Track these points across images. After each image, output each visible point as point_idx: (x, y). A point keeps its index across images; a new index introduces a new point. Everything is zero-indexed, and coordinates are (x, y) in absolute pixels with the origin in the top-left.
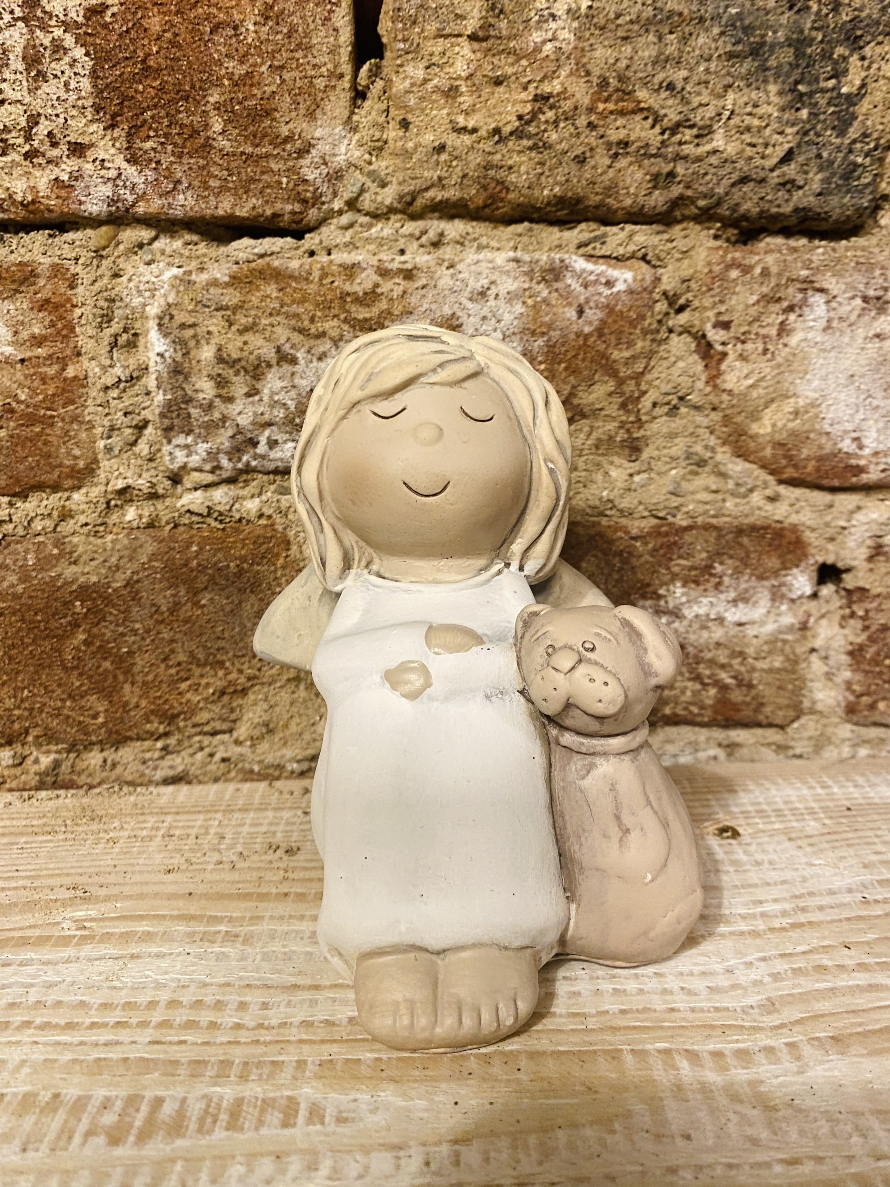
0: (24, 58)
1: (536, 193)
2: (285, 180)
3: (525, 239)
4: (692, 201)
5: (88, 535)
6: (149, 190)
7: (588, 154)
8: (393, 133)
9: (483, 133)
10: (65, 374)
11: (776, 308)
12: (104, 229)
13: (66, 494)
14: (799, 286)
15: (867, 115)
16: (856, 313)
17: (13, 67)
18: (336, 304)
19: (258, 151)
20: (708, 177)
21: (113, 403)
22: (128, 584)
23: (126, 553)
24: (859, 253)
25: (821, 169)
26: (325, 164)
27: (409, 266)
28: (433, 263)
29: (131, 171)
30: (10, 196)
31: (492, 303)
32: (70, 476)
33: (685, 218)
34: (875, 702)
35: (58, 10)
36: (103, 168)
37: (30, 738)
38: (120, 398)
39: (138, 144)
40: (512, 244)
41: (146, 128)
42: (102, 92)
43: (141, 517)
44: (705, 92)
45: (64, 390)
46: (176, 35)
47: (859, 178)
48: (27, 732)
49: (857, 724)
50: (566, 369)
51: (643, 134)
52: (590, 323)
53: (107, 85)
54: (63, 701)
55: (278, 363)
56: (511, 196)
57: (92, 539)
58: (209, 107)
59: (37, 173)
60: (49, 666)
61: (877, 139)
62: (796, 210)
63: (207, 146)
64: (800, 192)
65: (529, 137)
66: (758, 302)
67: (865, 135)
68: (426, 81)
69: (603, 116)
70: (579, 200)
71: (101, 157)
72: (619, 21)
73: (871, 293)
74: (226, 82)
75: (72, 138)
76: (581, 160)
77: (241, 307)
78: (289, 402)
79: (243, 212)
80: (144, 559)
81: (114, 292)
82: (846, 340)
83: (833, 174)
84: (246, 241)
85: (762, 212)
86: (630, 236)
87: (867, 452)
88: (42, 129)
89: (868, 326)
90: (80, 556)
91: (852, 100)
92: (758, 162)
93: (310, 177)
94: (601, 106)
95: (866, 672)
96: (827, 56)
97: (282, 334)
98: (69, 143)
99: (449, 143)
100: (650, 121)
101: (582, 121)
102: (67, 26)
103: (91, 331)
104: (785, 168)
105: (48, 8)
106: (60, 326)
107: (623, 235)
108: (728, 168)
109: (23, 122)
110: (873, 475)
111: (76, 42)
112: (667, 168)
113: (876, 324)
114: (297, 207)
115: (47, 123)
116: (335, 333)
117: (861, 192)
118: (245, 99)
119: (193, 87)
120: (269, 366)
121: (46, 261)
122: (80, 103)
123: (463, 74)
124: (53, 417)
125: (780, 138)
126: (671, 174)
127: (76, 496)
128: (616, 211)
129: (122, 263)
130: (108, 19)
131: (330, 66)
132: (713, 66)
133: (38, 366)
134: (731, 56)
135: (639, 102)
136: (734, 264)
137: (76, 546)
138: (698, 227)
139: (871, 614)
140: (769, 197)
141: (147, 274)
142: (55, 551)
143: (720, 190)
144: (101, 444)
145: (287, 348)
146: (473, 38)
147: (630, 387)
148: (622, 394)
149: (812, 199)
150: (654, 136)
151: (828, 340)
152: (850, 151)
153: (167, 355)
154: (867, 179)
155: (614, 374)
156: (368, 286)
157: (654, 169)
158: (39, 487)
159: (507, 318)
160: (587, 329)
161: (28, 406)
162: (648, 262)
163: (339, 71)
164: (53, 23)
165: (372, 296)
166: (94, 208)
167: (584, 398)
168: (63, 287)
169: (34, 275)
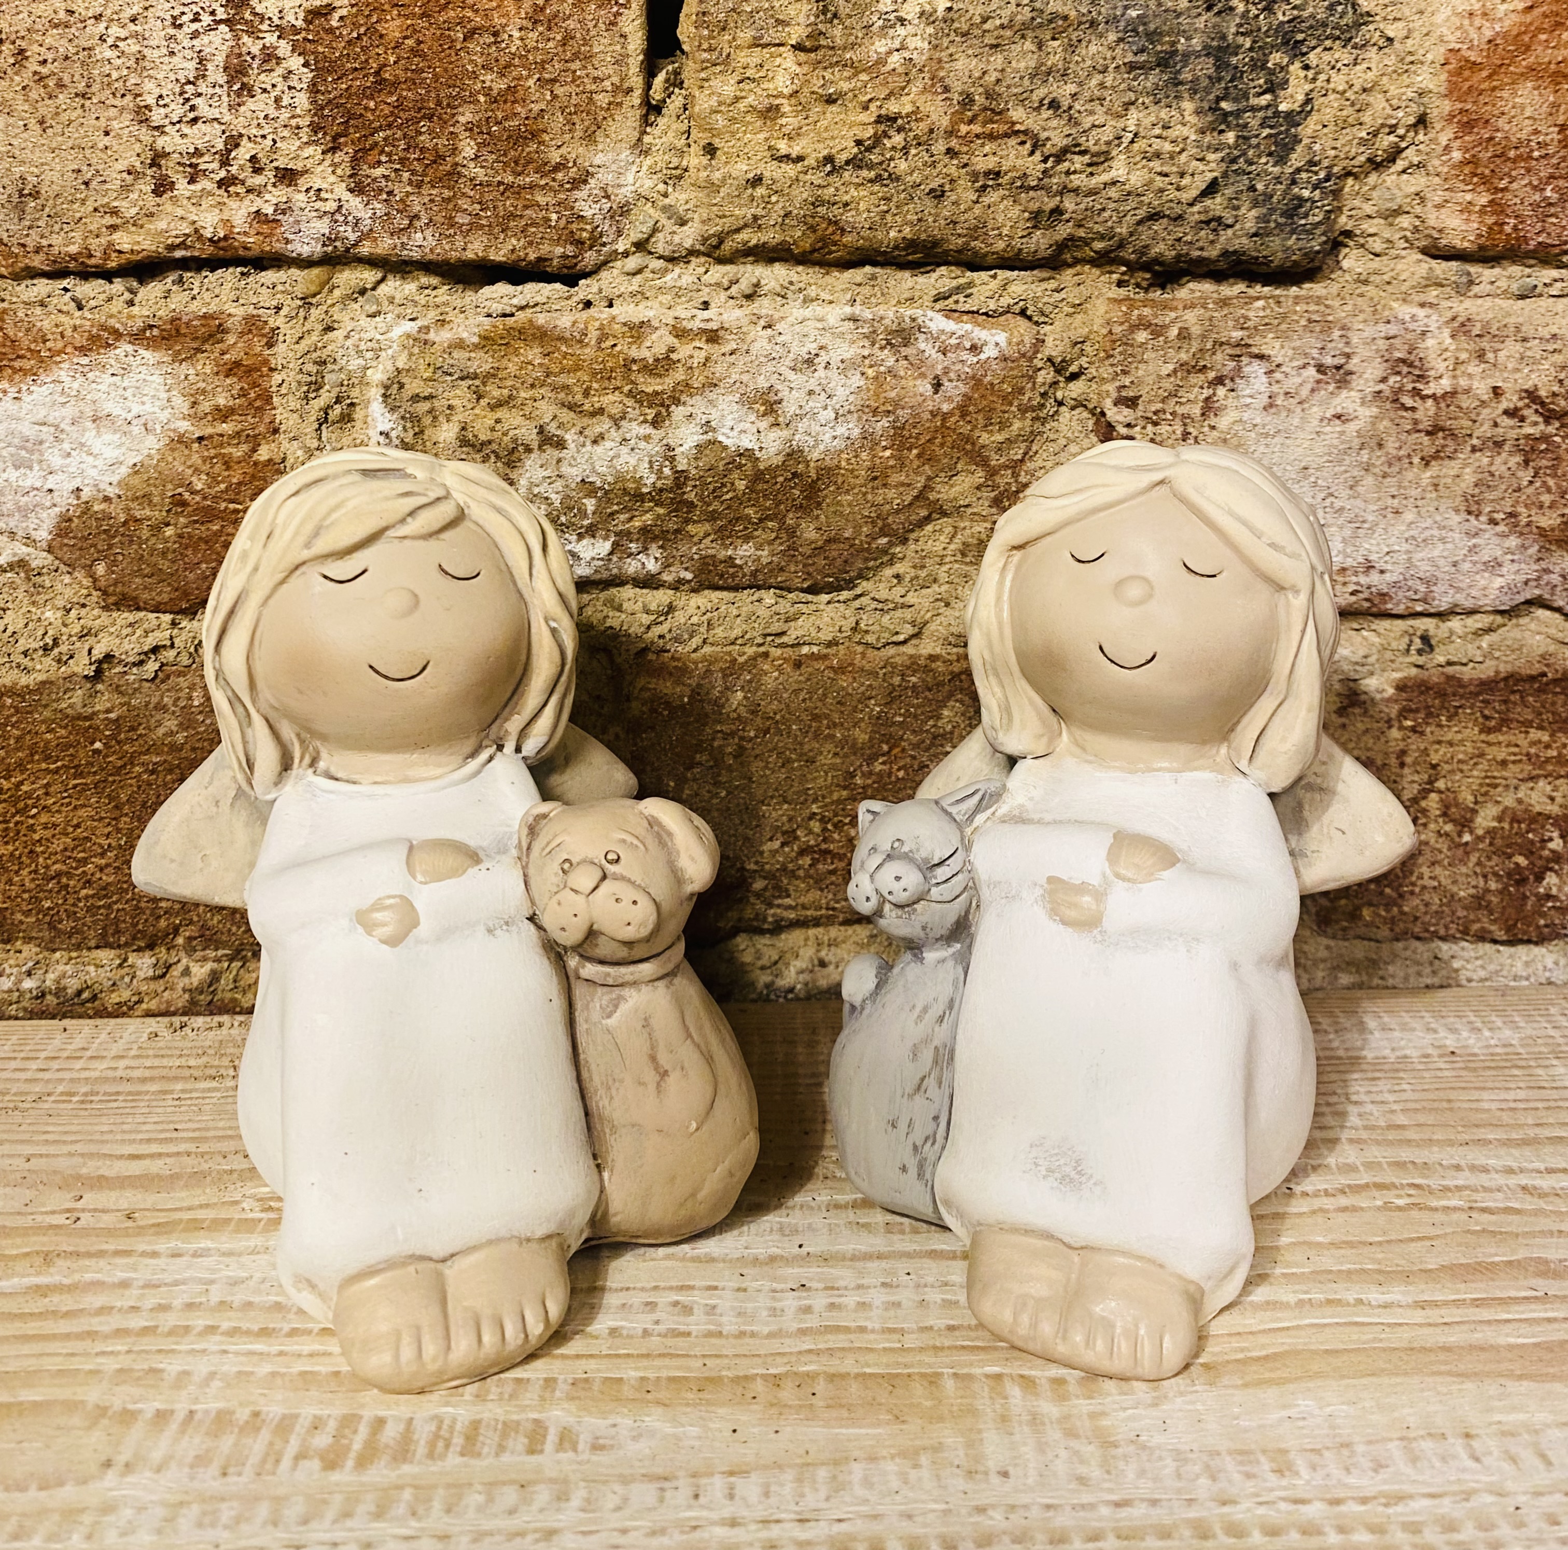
0: (225, 69)
1: (880, 235)
2: (554, 217)
3: (866, 290)
4: (1086, 242)
6: (378, 227)
7: (947, 187)
8: (695, 159)
9: (810, 161)
10: (255, 457)
11: (1198, 379)
12: (316, 271)
14: (1230, 351)
15: (1314, 138)
16: (1309, 386)
17: (210, 79)
18: (618, 373)
19: (520, 180)
20: (1106, 214)
24: (1312, 307)
25: (1255, 204)
26: (608, 197)
27: (714, 326)
28: (745, 321)
29: (354, 203)
30: (196, 231)
31: (821, 373)
33: (1077, 262)
34: (1358, 908)
35: (273, 13)
36: (319, 198)
37: (180, 940)
39: (365, 170)
40: (848, 296)
41: (376, 152)
42: (322, 108)
44: (1100, 110)
45: (255, 478)
46: (419, 42)
47: (1306, 216)
48: (176, 932)
49: (1333, 937)
50: (919, 456)
51: (1019, 162)
52: (950, 399)
53: (329, 101)
55: (540, 447)
56: (847, 239)
58: (458, 129)
59: (233, 203)
61: (1330, 167)
62: (1225, 254)
63: (454, 174)
64: (1230, 232)
65: (870, 167)
66: (1175, 371)
67: (1312, 163)
68: (737, 99)
69: (967, 140)
70: (936, 244)
71: (316, 187)
72: (986, 26)
73: (1328, 361)
74: (482, 99)
75: (281, 163)
76: (938, 195)
77: (494, 376)
78: (553, 496)
79: (498, 255)
81: (326, 352)
82: (1296, 421)
83: (1272, 210)
84: (502, 288)
85: (1178, 257)
86: (1004, 287)
88: (243, 153)
89: (1325, 404)
91: (1293, 119)
92: (1173, 194)
93: (588, 213)
94: (964, 129)
96: (1259, 65)
97: (546, 410)
98: (277, 168)
99: (767, 174)
100: (1028, 146)
101: (940, 147)
102: (282, 31)
103: (294, 404)
104: (1208, 202)
105: (259, 9)
106: (253, 395)
107: (994, 285)
108: (1132, 203)
109: (220, 145)
111: (293, 51)
112: (1051, 204)
113: (1336, 401)
114: (570, 250)
115: (251, 145)
116: (615, 410)
117: (1308, 232)
118: (506, 118)
119: (439, 103)
120: (529, 450)
121: (239, 312)
122: (293, 122)
123: (786, 91)
125: (1201, 166)
126: (1057, 211)
128: (986, 254)
129: (337, 315)
130: (334, 23)
131: (616, 79)
132: (1109, 80)
133: (221, 445)
134: (1132, 67)
135: (1014, 123)
136: (1144, 324)
138: (1096, 272)
140: (1189, 238)
141: (371, 329)
143: (1123, 230)
145: (552, 429)
146: (799, 47)
147: (1005, 479)
148: (994, 487)
149: (1245, 241)
150: (1033, 165)
151: (1271, 422)
152: (1294, 182)
153: (393, 434)
154: (1317, 216)
155: (984, 462)
156: (660, 350)
157: (1034, 206)
159: (841, 393)
160: (945, 407)
162: (1030, 318)
163: (626, 85)
164: (265, 27)
165: (665, 364)
166: (304, 247)
167: (944, 492)
168: (258, 345)
169: (222, 330)
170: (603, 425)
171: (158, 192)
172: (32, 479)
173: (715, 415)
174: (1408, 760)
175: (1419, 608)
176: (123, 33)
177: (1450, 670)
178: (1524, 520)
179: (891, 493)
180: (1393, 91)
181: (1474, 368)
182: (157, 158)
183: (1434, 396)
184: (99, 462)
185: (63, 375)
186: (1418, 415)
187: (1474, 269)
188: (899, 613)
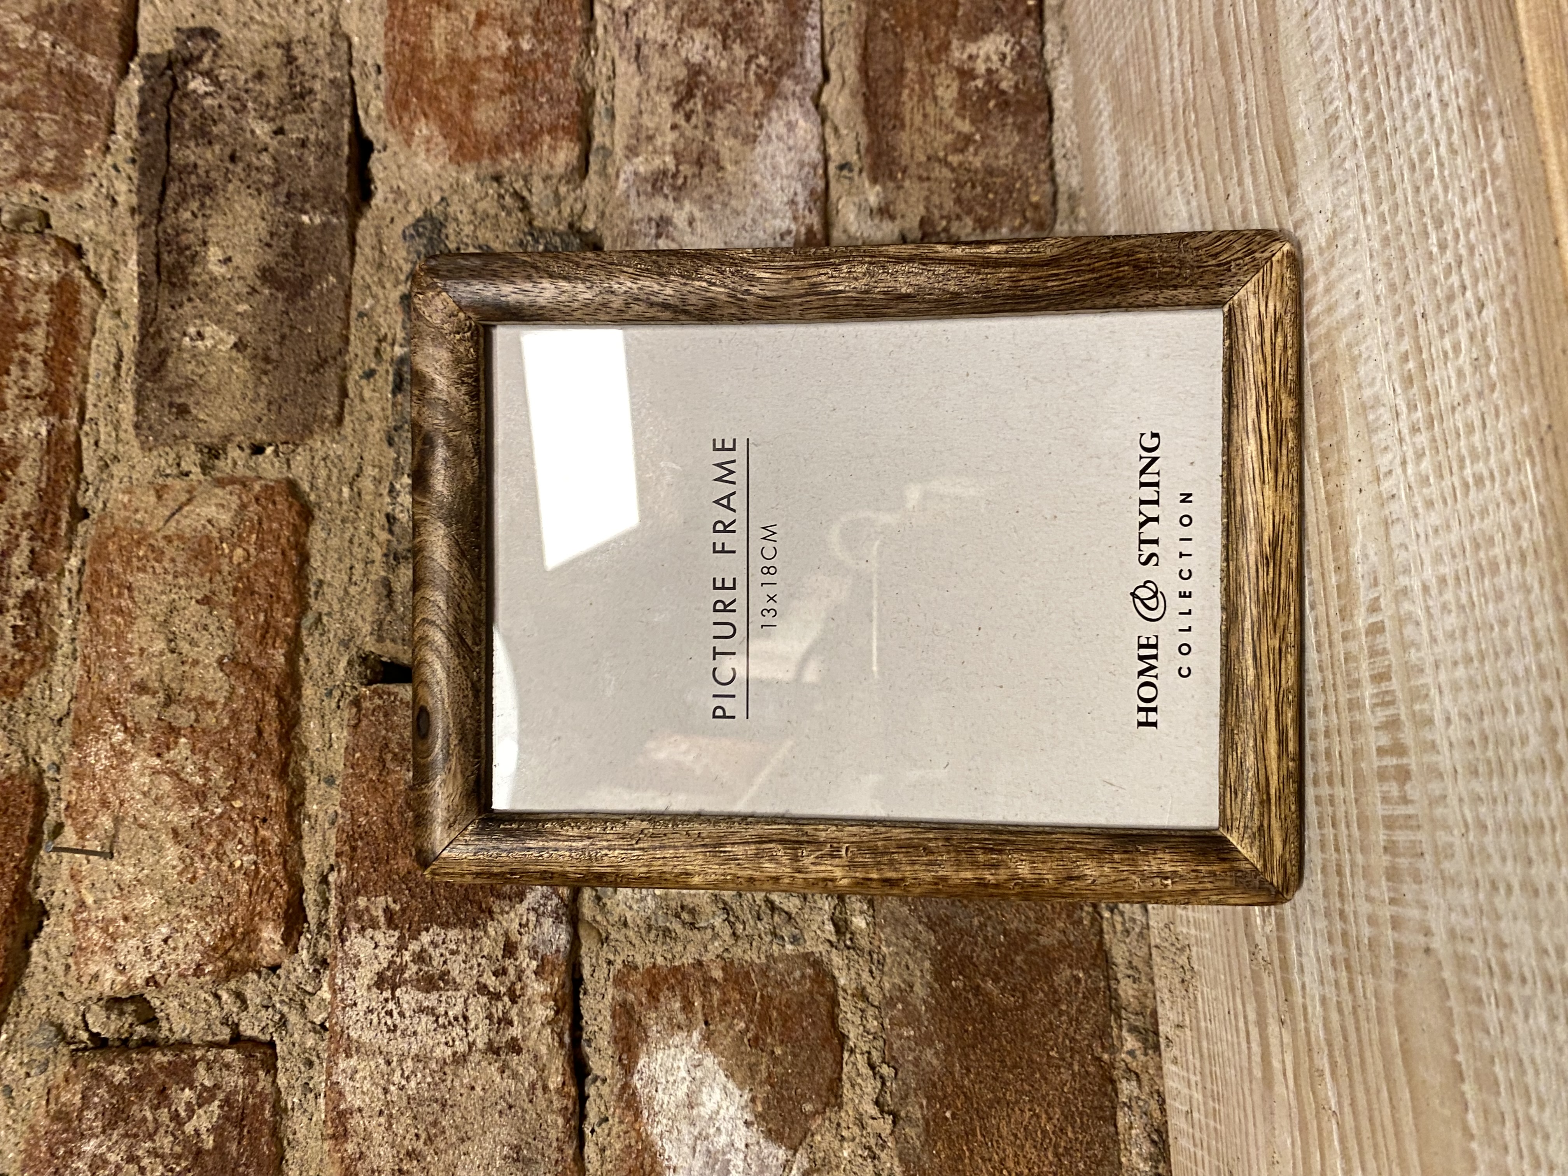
0: (428, 992)
5: (882, 971)
10: (720, 980)
12: (582, 932)
13: (841, 992)
15: (505, 243)
17: (435, 1004)
21: (749, 930)
22: (931, 927)
23: (899, 929)
29: (531, 899)
30: (549, 1023)
32: (822, 984)
34: (1031, 204)
35: (388, 955)
36: (527, 925)
37: (1106, 1057)
38: (744, 923)
42: (460, 919)
43: (862, 912)
45: (736, 982)
48: (1098, 1059)
49: (1054, 221)
53: (455, 913)
54: (1061, 1013)
57: (886, 969)
59: (529, 992)
60: (1023, 1024)
61: (525, 234)
67: (521, 244)
71: (517, 927)
73: (653, 231)
75: (500, 954)
80: (905, 910)
81: (641, 924)
87: (793, 227)
88: (491, 981)
89: (682, 233)
90: (904, 981)
95: (1002, 214)
98: (503, 957)
102: (402, 947)
103: (679, 948)
105: (385, 965)
106: (673, 981)
109: (484, 999)
110: (815, 220)
111: (417, 939)
113: (680, 225)
115: (485, 975)
117: (567, 245)
121: (610, 993)
122: (469, 941)
124: (762, 996)
127: (842, 982)
129: (615, 917)
130: (398, 908)
133: (712, 1007)
137: (894, 984)
139: (945, 213)
142: (900, 1006)
144: (789, 947)
154: (557, 241)
158: (833, 1018)
161: (752, 1021)
164: (398, 960)
166: (562, 938)
168: (636, 977)
169: (624, 1004)
171: (519, 1052)
172: (737, 1160)
174: (925, 175)
175: (820, 171)
176: (398, 1073)
177: (863, 151)
178: (759, 108)
180: (475, 196)
181: (659, 142)
182: (492, 1049)
183: (677, 166)
184: (725, 1104)
185: (657, 1131)
186: (689, 173)
187: (595, 145)
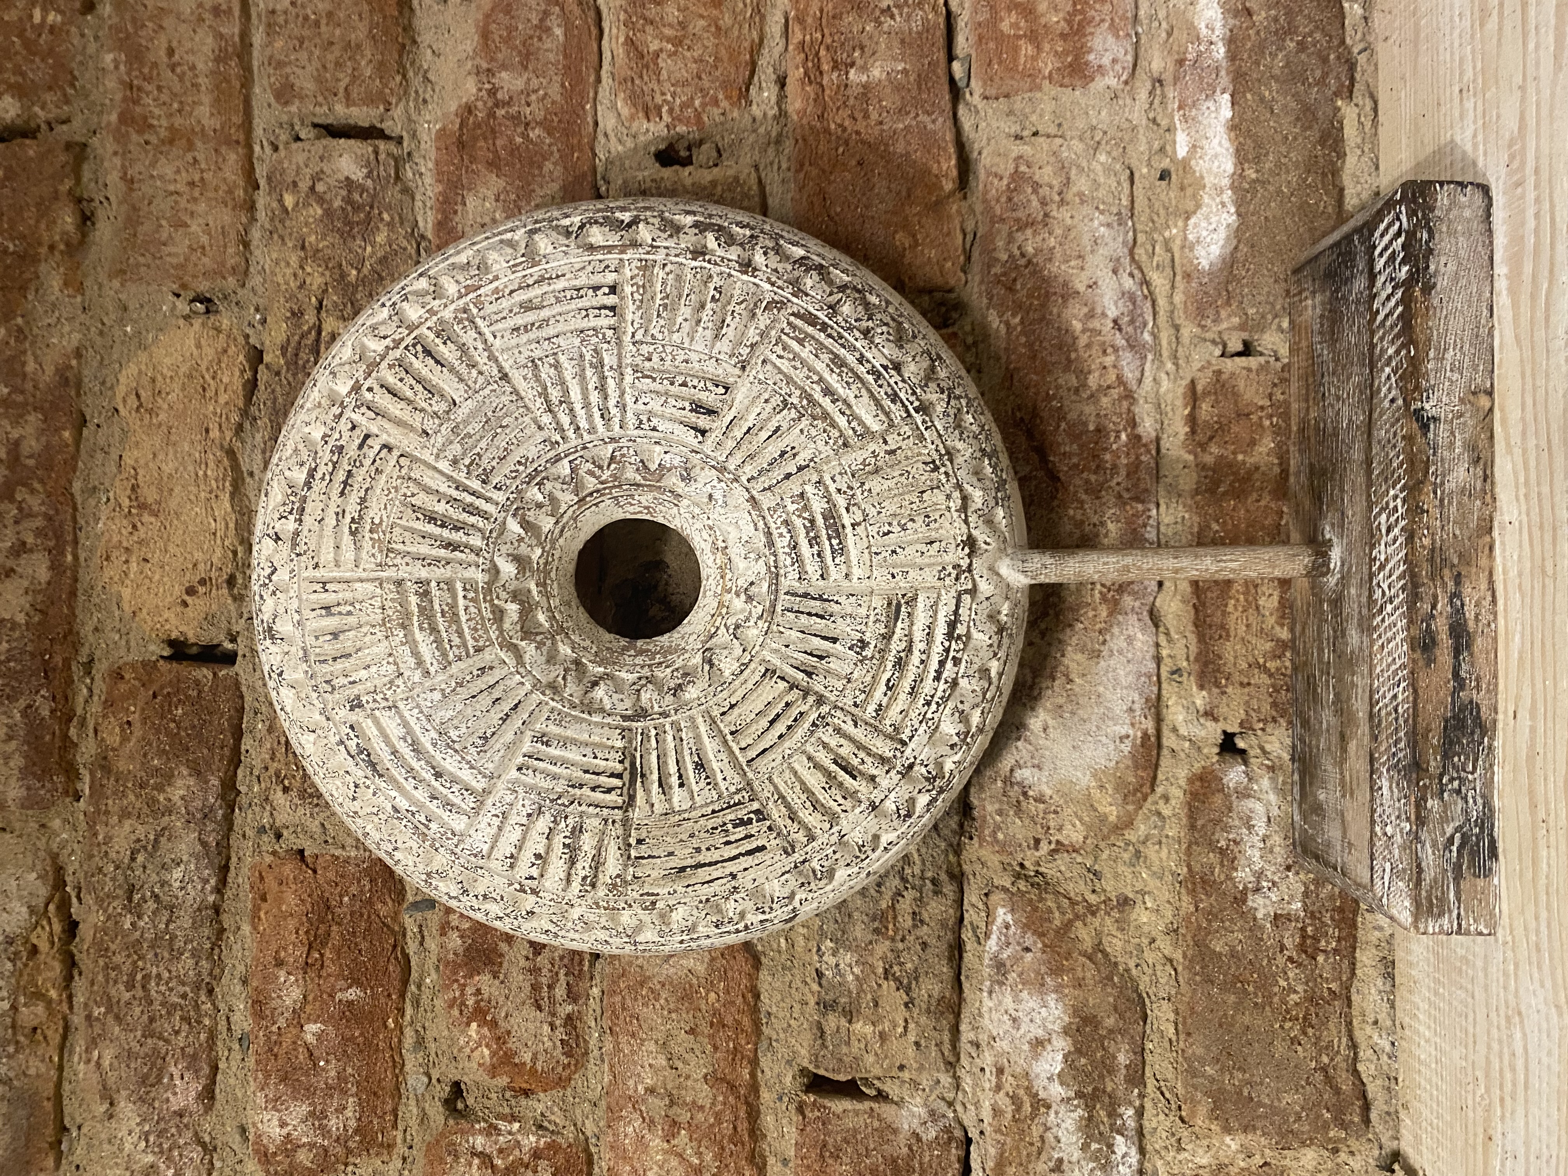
1: (945, 976)
2: (936, 1152)
3: (974, 982)
4: (949, 863)
7: (921, 941)
8: (906, 1075)
9: (907, 1015)
11: (1024, 804)
14: (1009, 788)
16: (1027, 745)
18: (1021, 1126)
19: (917, 1170)
20: (935, 854)
26: (925, 1122)
27: (994, 1069)
28: (991, 1051)
31: (1020, 1014)
33: (960, 866)
40: (977, 992)
50: (1067, 960)
51: (908, 902)
52: (1035, 943)
56: (947, 995)
65: (910, 983)
66: (1020, 818)
68: (876, 1054)
69: (897, 931)
70: (951, 946)
76: (924, 945)
78: (1090, 1167)
82: (1048, 753)
86: (973, 906)
93: (934, 1134)
94: (891, 933)
97: (1041, 1167)
99: (914, 1039)
100: (900, 898)
101: (900, 946)
107: (971, 911)
112: (929, 884)
114: (954, 1145)
116: (1041, 1129)
123: (872, 1028)
128: (955, 917)
131: (866, 1116)
135: (888, 906)
136: (994, 834)
138: (964, 853)
143: (943, 845)
145: (1051, 1164)
146: (850, 1022)
147: (1080, 909)
148: (1085, 915)
150: (910, 895)
151: (1048, 766)
155: (1070, 922)
156: (1008, 1101)
157: (931, 894)
159: (1032, 1004)
160: (1040, 945)
162: (990, 892)
163: (868, 1110)
165: (1015, 1099)
167: (1088, 944)
170: (1049, 1136)
173: (1043, 1075)
179: (1088, 975)
188: (1159, 973)
